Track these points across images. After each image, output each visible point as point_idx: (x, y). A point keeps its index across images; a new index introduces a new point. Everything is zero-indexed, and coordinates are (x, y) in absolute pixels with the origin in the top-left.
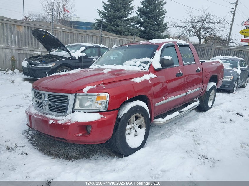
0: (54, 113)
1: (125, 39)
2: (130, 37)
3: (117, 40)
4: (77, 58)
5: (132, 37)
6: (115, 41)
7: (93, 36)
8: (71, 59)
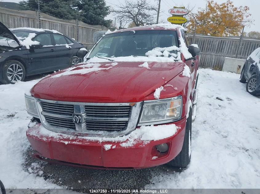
0: (101, 132)
1: (67, 23)
2: (73, 21)
3: (58, 24)
4: (28, 48)
5: (74, 21)
6: (56, 25)
7: (28, 19)
8: (20, 49)
